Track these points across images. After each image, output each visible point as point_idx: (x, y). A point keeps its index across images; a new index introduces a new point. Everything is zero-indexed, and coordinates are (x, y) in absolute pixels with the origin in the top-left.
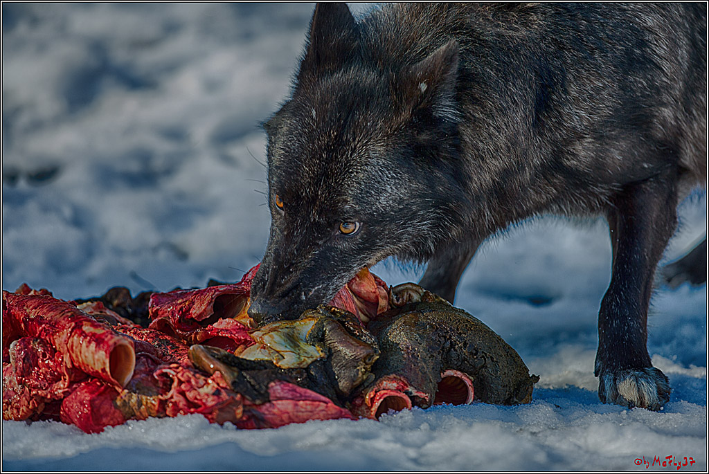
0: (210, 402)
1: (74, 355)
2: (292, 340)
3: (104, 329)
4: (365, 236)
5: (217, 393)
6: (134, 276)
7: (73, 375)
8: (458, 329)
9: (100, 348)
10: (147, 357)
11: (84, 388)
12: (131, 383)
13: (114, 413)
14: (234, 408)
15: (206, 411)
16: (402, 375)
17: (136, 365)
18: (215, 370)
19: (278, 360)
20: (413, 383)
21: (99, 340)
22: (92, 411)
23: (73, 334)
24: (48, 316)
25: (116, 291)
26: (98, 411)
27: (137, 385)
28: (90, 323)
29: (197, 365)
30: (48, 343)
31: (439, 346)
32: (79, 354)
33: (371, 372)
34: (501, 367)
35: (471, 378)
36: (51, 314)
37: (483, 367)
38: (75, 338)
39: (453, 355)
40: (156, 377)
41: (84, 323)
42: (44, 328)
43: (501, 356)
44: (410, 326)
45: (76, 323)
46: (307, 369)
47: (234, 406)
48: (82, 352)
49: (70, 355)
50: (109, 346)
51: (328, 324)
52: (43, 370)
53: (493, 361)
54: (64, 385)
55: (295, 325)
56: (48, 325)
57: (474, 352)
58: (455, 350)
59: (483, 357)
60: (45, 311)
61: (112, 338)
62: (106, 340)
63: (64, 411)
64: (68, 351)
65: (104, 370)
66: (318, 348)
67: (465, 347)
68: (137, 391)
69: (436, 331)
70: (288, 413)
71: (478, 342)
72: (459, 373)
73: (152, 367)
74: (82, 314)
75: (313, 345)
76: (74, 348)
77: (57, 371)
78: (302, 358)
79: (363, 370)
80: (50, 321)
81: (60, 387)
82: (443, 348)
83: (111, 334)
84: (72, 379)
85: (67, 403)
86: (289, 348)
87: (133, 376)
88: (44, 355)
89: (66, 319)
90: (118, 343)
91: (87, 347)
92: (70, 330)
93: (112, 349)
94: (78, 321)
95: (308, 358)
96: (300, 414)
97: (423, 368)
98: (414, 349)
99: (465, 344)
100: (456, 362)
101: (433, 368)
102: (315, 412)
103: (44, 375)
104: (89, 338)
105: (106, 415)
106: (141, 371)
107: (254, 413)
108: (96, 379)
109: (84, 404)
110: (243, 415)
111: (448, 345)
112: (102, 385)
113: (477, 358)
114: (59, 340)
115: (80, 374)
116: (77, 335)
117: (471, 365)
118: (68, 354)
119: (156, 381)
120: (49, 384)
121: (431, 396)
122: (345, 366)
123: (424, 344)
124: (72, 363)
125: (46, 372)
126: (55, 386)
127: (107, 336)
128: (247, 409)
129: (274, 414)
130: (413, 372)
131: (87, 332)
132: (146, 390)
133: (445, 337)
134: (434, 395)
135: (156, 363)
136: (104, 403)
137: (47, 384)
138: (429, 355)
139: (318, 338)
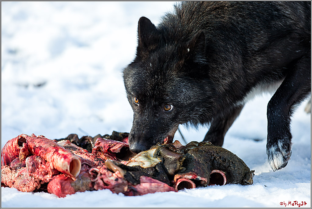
0: (113, 183)
1: (54, 163)
2: (147, 157)
3: (68, 152)
4: (175, 112)
5: (117, 180)
6: (80, 129)
7: (54, 172)
8: (216, 152)
9: (65, 160)
10: (86, 165)
11: (58, 177)
12: (79, 176)
13: (71, 188)
14: (124, 186)
15: (112, 187)
16: (194, 171)
17: (81, 168)
18: (117, 170)
19: (142, 165)
20: (199, 174)
21: (65, 157)
22: (61, 187)
23: (54, 154)
24: (44, 146)
25: (72, 136)
26: (64, 187)
27: (82, 177)
28: (62, 150)
29: (109, 168)
30: (43, 158)
31: (209, 158)
32: (56, 163)
33: (183, 166)
34: (236, 166)
35: (224, 172)
36: (46, 145)
37: (229, 166)
38: (55, 156)
39: (215, 163)
40: (90, 173)
41: (59, 149)
42: (42, 151)
43: (237, 161)
44: (196, 151)
45: (56, 149)
46: (155, 167)
47: (124, 185)
48: (58, 162)
49: (53, 163)
50: (69, 160)
51: (162, 149)
52: (40, 170)
53: (233, 163)
54: (50, 176)
55: (148, 152)
56: (44, 150)
57: (224, 160)
58: (216, 160)
59: (228, 162)
60: (43, 144)
61: (71, 156)
62: (68, 157)
63: (49, 187)
64: (52, 161)
65: (67, 170)
66: (159, 159)
67: (220, 159)
68: (82, 179)
69: (207, 153)
70: (147, 188)
71: (225, 156)
72: (218, 171)
73: (88, 169)
74: (59, 146)
75: (156, 158)
76: (54, 160)
77: (46, 170)
78: (152, 163)
79: (179, 164)
80: (45, 148)
81: (48, 177)
82: (211, 160)
83: (71, 154)
84: (53, 174)
85: (51, 184)
86: (146, 160)
87: (80, 173)
88: (41, 163)
89: (52, 147)
90: (74, 159)
91: (60, 160)
92: (53, 152)
93: (71, 161)
94: (57, 149)
95: (155, 163)
96: (152, 189)
97: (203, 167)
98: (198, 160)
99: (220, 157)
100: (217, 166)
101: (207, 168)
102: (159, 188)
103: (41, 172)
104: (61, 156)
105: (67, 189)
106: (83, 171)
107: (133, 188)
108: (64, 174)
109: (58, 184)
110: (128, 190)
111: (213, 158)
112: (66, 176)
113: (226, 163)
114: (48, 157)
115: (56, 172)
116: (56, 155)
117: (223, 166)
118: (52, 163)
119: (90, 175)
120: (43, 176)
121: (208, 179)
122: (171, 163)
123: (202, 158)
124: (53, 167)
125: (42, 171)
126: (46, 177)
127: (69, 155)
128: (130, 186)
129: (141, 189)
130: (199, 170)
131: (60, 153)
132: (85, 179)
133: (211, 155)
134: (209, 179)
135: (90, 167)
136: (67, 184)
137: (42, 176)
138: (205, 162)
139: (158, 155)
